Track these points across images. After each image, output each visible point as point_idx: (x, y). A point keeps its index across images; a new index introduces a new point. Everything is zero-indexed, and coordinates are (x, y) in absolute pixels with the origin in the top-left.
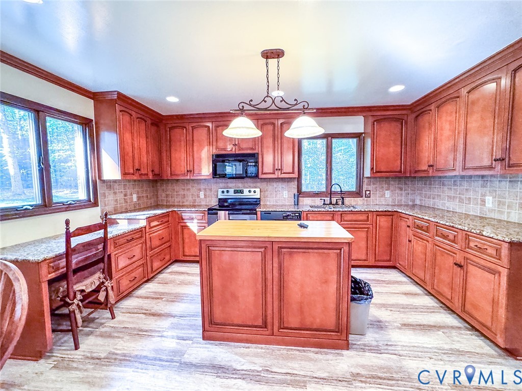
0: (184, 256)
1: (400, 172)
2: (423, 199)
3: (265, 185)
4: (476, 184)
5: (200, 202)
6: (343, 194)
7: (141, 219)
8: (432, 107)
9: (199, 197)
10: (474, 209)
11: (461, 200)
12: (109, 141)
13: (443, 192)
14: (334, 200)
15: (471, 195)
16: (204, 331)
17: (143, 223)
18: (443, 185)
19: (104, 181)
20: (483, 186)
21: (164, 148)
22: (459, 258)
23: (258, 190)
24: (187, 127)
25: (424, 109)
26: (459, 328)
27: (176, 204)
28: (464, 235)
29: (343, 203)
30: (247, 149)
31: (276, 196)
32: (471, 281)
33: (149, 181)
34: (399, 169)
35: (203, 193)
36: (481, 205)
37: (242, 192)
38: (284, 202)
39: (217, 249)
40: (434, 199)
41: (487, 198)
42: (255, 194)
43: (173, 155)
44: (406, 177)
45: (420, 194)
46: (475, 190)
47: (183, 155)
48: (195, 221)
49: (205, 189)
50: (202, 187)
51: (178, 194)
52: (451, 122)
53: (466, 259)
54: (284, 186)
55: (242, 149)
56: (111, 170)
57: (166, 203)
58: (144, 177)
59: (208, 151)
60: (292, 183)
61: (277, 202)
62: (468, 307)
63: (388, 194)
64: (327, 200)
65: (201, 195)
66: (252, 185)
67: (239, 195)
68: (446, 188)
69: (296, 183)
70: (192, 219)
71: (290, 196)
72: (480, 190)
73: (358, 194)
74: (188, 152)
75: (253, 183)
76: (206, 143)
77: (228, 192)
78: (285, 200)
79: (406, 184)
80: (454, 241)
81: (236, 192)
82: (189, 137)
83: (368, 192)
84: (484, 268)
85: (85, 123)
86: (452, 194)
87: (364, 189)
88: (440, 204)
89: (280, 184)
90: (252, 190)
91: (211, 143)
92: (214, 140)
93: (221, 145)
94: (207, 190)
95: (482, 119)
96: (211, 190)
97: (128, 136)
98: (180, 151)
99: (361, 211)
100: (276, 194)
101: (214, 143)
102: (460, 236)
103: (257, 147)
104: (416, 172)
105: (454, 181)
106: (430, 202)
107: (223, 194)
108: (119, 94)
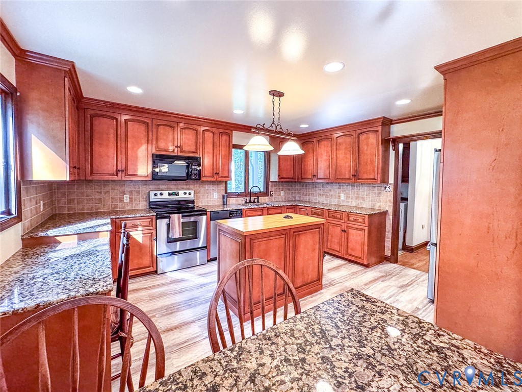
1: (293, 178)
2: (301, 196)
3: (198, 187)
4: (335, 187)
5: (124, 207)
6: (258, 195)
8: (315, 140)
9: (121, 201)
10: (334, 201)
11: (327, 196)
13: (316, 191)
14: (252, 199)
15: (332, 193)
18: (316, 187)
20: (339, 188)
22: (344, 227)
23: (192, 192)
24: (119, 119)
25: (309, 140)
26: (346, 264)
27: (86, 211)
28: (346, 215)
29: (258, 202)
30: (189, 152)
31: (207, 198)
32: (351, 237)
34: (292, 177)
35: (128, 196)
36: (338, 198)
37: (177, 195)
38: (214, 202)
39: (257, 241)
40: (309, 196)
41: (341, 195)
42: (190, 196)
44: (295, 182)
45: (299, 193)
46: (334, 190)
48: (140, 228)
49: (131, 192)
50: (127, 189)
51: (90, 199)
52: (327, 152)
53: (347, 227)
54: (214, 188)
55: (185, 152)
57: (68, 211)
59: (147, 150)
60: (221, 185)
61: (208, 203)
62: (350, 251)
63: (282, 193)
64: (248, 199)
65: (125, 198)
66: (185, 187)
67: (174, 198)
68: (317, 189)
69: (224, 185)
70: (136, 226)
71: (219, 197)
72: (338, 191)
73: (265, 194)
74: (119, 147)
75: (186, 185)
76: (144, 140)
77: (161, 194)
78: (215, 201)
79: (291, 186)
80: (340, 219)
81: (170, 194)
83: (272, 192)
84: (357, 229)
86: (321, 192)
87: (270, 191)
88: (313, 199)
89: (211, 186)
90: (188, 192)
91: (150, 142)
92: (154, 138)
93: (162, 145)
94: (133, 192)
95: (345, 154)
96: (138, 192)
98: (107, 146)
99: (279, 206)
100: (207, 196)
101: (154, 142)
102: (344, 215)
103: (198, 151)
104: (302, 179)
105: (323, 185)
106: (307, 198)
107: (156, 197)
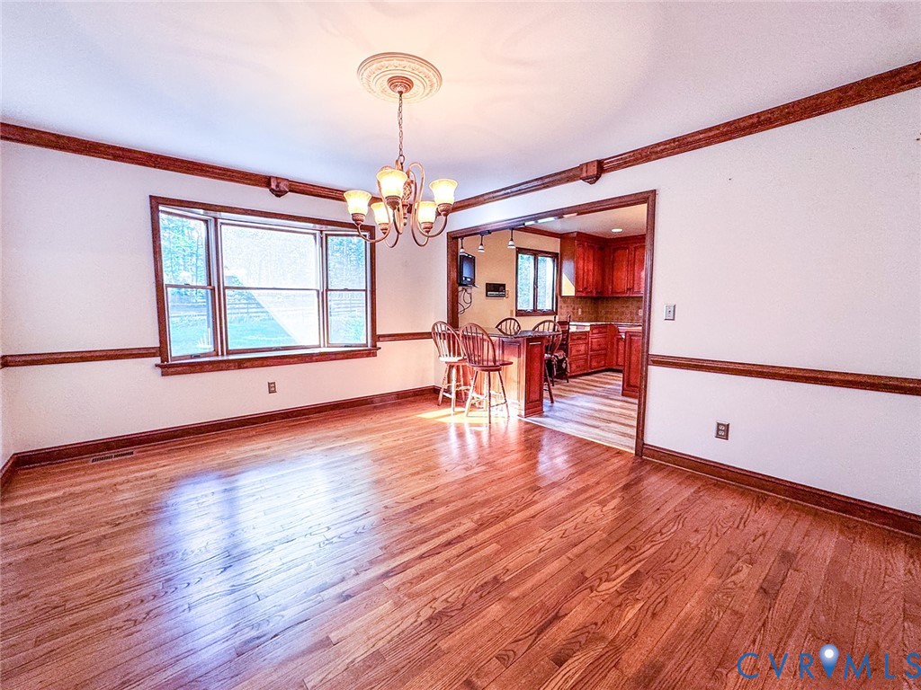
0: (617, 365)
5: (638, 320)
7: (587, 326)
9: (637, 314)
12: (568, 267)
16: (623, 389)
17: (588, 329)
19: (562, 297)
21: (607, 270)
24: (629, 248)
33: (592, 298)
43: (615, 273)
47: (625, 274)
51: (617, 312)
56: (569, 289)
58: (590, 295)
65: (640, 312)
74: (629, 271)
82: (631, 257)
85: (554, 256)
97: (581, 262)
98: (622, 271)
108: (578, 233)
